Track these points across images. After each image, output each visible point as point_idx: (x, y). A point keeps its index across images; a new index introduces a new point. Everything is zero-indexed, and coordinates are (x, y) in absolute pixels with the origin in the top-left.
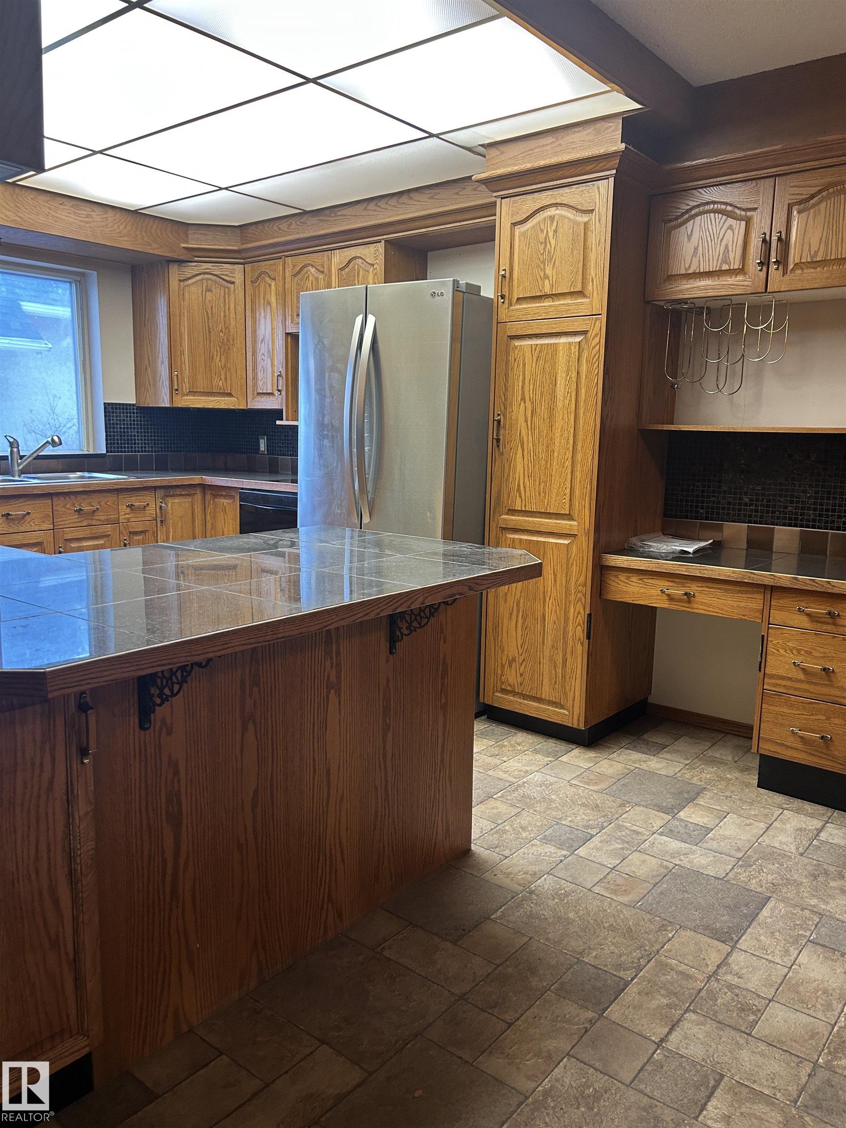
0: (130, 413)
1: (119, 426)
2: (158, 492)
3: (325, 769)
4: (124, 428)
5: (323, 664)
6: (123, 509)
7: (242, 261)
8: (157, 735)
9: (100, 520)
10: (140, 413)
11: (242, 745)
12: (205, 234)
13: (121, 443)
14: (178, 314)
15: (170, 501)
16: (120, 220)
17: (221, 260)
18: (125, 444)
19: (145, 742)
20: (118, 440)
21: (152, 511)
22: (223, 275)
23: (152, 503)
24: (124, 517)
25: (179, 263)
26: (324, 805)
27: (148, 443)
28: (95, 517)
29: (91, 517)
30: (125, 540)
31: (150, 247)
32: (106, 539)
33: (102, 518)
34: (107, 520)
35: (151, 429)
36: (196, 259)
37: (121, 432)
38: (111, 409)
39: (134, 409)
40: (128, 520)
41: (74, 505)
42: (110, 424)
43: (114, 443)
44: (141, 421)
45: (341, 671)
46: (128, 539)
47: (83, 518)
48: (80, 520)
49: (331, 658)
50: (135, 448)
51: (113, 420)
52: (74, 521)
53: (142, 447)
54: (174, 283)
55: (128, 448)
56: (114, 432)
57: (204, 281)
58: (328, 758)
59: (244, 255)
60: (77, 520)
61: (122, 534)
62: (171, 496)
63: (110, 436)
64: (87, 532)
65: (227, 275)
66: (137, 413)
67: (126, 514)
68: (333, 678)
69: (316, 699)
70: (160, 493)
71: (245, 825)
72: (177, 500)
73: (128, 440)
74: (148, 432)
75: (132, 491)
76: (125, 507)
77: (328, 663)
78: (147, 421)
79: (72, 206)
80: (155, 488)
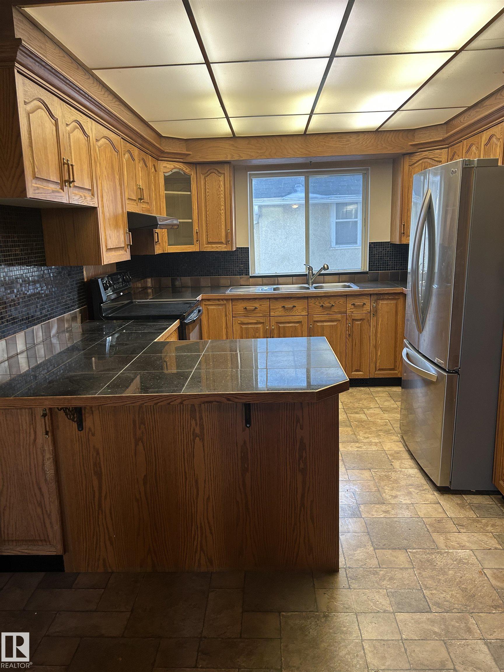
0: (386, 247)
1: (378, 255)
2: (372, 297)
3: (194, 479)
4: (381, 256)
5: (189, 422)
6: (349, 306)
7: (447, 146)
8: (87, 434)
9: (334, 312)
10: (393, 247)
11: (136, 451)
12: (425, 133)
13: (379, 265)
14: (407, 186)
15: (381, 302)
16: (367, 139)
17: (434, 148)
18: (381, 265)
19: (81, 436)
20: (376, 263)
21: (367, 307)
22: (434, 157)
23: (368, 304)
24: (349, 310)
25: (409, 155)
26: (195, 499)
27: (397, 265)
28: (332, 310)
29: (330, 310)
30: (349, 323)
31: (387, 150)
32: (338, 322)
33: (336, 310)
34: (339, 312)
35: (399, 256)
36: (419, 150)
37: (379, 259)
38: (374, 247)
39: (388, 245)
40: (352, 312)
41: (320, 303)
42: (372, 254)
43: (374, 265)
44: (393, 252)
45: (203, 428)
46: (351, 323)
47: (325, 310)
48: (323, 311)
49: (196, 420)
50: (387, 267)
51: (374, 252)
52: (319, 311)
53: (392, 267)
54: (406, 167)
55: (383, 268)
56: (374, 259)
57: (423, 164)
58: (196, 475)
59: (446, 142)
60: (321, 311)
61: (348, 320)
62: (381, 299)
63: (372, 261)
64: (327, 318)
65: (437, 157)
66: (390, 247)
67: (350, 309)
68: (198, 431)
69: (185, 440)
70: (374, 298)
71: (140, 492)
72: (385, 302)
73: (383, 263)
74: (397, 258)
75: (355, 296)
76: (350, 305)
77: (193, 422)
78: (397, 251)
79: (338, 138)
80: (371, 295)
